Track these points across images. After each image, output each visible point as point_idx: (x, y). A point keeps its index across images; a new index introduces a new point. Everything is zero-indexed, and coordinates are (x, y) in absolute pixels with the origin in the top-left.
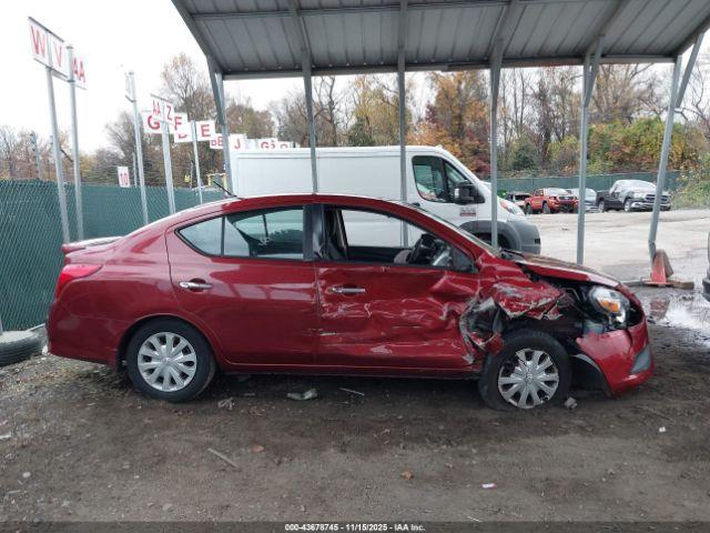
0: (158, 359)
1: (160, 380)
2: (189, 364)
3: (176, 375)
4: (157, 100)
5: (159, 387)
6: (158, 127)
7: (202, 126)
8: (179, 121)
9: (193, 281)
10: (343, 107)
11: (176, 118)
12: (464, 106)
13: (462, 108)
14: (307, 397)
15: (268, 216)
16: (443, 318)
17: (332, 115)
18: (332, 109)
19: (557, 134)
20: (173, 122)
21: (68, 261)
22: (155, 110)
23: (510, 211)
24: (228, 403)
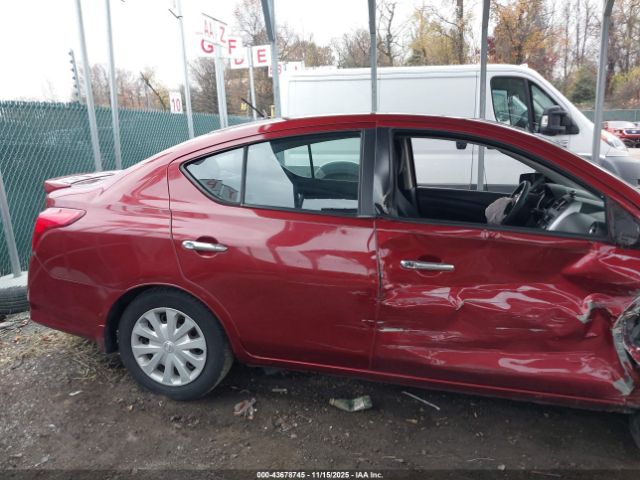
0: (157, 341)
1: (160, 368)
2: (197, 351)
3: (181, 366)
4: (209, 20)
5: (158, 378)
6: (211, 51)
7: (259, 51)
8: (233, 44)
9: (202, 239)
10: (400, 42)
11: (230, 41)
12: (524, 37)
13: (523, 38)
14: (356, 408)
15: (314, 146)
16: (584, 317)
17: (389, 48)
18: (389, 42)
19: (621, 66)
20: (227, 44)
21: (50, 204)
22: (206, 31)
23: (610, 144)
24: (246, 408)
